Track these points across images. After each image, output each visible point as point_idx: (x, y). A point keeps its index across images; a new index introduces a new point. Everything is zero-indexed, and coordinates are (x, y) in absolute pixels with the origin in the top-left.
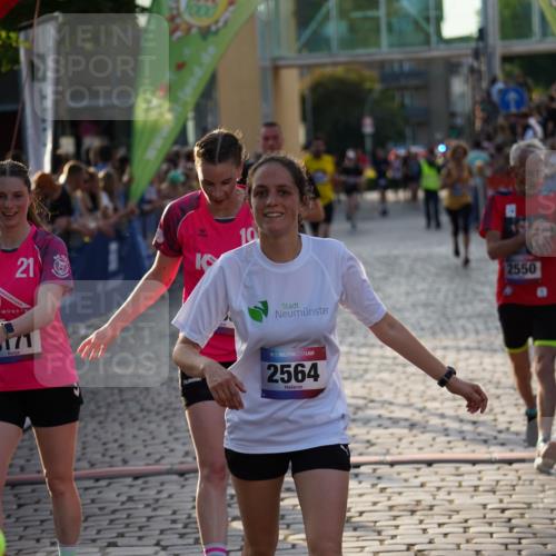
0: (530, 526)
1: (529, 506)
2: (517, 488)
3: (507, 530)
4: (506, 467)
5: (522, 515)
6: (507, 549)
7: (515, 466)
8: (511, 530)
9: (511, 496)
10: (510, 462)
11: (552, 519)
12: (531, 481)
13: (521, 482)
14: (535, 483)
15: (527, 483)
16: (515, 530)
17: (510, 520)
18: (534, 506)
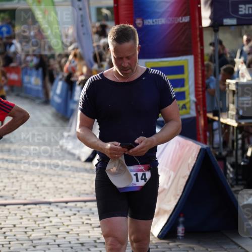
0: (15, 235)
1: (15, 226)
2: (8, 218)
3: (3, 237)
4: (3, 207)
5: (11, 230)
6: (3, 246)
7: (8, 207)
8: (5, 237)
9: (5, 221)
10: (5, 205)
11: (26, 232)
12: (16, 214)
13: (11, 215)
14: (18, 215)
15: (14, 215)
16: (7, 238)
17: (5, 233)
18: (17, 226)
